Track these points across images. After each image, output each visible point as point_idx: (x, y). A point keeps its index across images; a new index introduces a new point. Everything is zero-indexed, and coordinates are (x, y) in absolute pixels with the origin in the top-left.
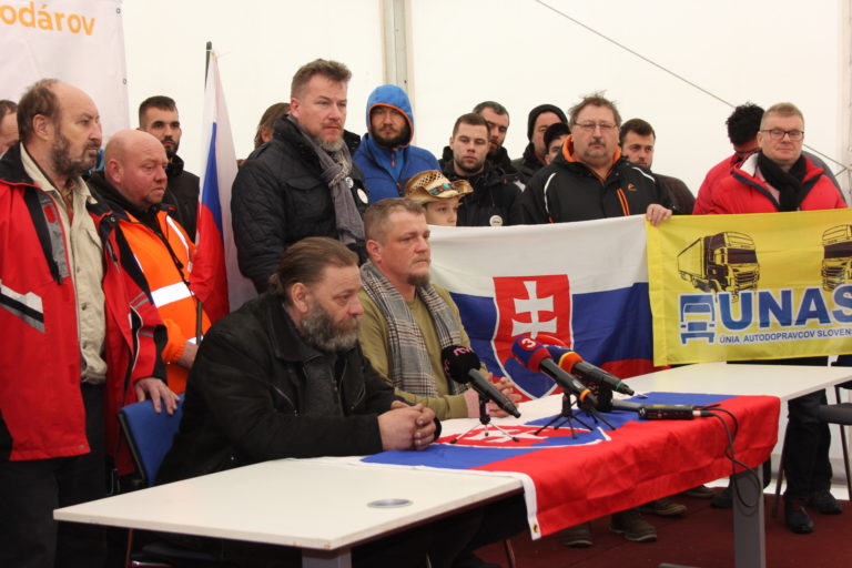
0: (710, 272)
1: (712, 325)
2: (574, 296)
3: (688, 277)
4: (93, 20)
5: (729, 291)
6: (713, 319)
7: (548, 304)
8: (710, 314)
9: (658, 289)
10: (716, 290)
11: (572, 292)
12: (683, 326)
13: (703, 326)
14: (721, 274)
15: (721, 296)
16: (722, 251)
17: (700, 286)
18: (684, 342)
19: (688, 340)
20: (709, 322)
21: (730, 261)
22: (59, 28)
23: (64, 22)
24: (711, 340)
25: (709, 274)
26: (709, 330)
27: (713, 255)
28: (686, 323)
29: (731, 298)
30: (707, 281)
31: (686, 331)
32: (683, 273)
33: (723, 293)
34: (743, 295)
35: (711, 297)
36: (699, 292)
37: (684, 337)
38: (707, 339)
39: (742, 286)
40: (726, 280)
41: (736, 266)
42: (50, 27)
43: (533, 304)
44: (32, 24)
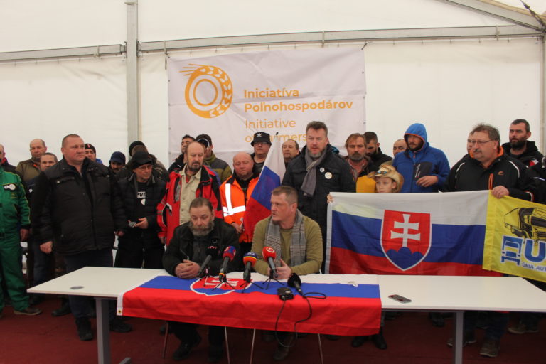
0: (523, 227)
1: (519, 256)
2: (433, 225)
3: (509, 227)
4: (352, 103)
5: (533, 239)
6: (520, 252)
7: (416, 226)
8: (518, 249)
9: (491, 230)
10: (526, 237)
11: (431, 223)
12: (504, 253)
13: (514, 255)
14: (529, 229)
15: (528, 241)
16: (528, 217)
17: (516, 232)
18: (503, 261)
19: (505, 260)
20: (518, 253)
21: (533, 223)
22: (335, 107)
23: (337, 105)
24: (518, 264)
25: (522, 228)
26: (518, 258)
27: (523, 218)
28: (505, 251)
29: (534, 243)
30: (521, 231)
31: (505, 255)
32: (507, 225)
33: (530, 239)
34: (541, 243)
35: (521, 240)
36: (515, 236)
37: (503, 258)
38: (516, 262)
39: (540, 238)
40: (531, 233)
41: (536, 227)
42: (331, 108)
43: (406, 225)
44: (323, 108)
